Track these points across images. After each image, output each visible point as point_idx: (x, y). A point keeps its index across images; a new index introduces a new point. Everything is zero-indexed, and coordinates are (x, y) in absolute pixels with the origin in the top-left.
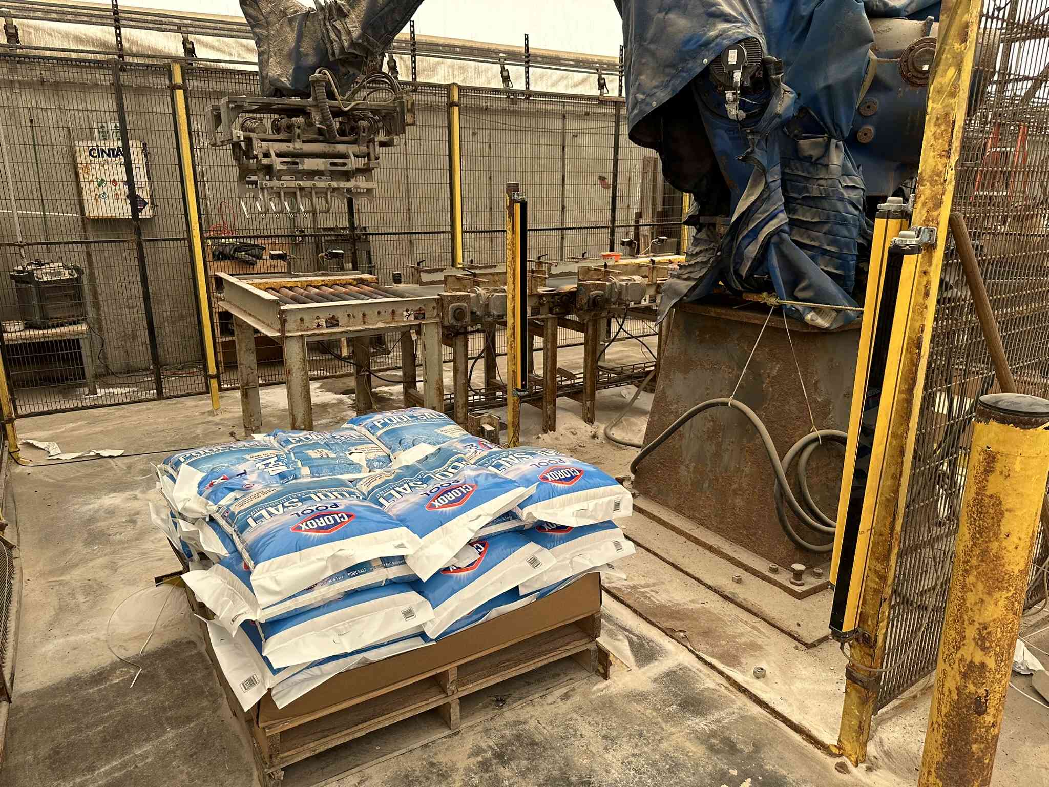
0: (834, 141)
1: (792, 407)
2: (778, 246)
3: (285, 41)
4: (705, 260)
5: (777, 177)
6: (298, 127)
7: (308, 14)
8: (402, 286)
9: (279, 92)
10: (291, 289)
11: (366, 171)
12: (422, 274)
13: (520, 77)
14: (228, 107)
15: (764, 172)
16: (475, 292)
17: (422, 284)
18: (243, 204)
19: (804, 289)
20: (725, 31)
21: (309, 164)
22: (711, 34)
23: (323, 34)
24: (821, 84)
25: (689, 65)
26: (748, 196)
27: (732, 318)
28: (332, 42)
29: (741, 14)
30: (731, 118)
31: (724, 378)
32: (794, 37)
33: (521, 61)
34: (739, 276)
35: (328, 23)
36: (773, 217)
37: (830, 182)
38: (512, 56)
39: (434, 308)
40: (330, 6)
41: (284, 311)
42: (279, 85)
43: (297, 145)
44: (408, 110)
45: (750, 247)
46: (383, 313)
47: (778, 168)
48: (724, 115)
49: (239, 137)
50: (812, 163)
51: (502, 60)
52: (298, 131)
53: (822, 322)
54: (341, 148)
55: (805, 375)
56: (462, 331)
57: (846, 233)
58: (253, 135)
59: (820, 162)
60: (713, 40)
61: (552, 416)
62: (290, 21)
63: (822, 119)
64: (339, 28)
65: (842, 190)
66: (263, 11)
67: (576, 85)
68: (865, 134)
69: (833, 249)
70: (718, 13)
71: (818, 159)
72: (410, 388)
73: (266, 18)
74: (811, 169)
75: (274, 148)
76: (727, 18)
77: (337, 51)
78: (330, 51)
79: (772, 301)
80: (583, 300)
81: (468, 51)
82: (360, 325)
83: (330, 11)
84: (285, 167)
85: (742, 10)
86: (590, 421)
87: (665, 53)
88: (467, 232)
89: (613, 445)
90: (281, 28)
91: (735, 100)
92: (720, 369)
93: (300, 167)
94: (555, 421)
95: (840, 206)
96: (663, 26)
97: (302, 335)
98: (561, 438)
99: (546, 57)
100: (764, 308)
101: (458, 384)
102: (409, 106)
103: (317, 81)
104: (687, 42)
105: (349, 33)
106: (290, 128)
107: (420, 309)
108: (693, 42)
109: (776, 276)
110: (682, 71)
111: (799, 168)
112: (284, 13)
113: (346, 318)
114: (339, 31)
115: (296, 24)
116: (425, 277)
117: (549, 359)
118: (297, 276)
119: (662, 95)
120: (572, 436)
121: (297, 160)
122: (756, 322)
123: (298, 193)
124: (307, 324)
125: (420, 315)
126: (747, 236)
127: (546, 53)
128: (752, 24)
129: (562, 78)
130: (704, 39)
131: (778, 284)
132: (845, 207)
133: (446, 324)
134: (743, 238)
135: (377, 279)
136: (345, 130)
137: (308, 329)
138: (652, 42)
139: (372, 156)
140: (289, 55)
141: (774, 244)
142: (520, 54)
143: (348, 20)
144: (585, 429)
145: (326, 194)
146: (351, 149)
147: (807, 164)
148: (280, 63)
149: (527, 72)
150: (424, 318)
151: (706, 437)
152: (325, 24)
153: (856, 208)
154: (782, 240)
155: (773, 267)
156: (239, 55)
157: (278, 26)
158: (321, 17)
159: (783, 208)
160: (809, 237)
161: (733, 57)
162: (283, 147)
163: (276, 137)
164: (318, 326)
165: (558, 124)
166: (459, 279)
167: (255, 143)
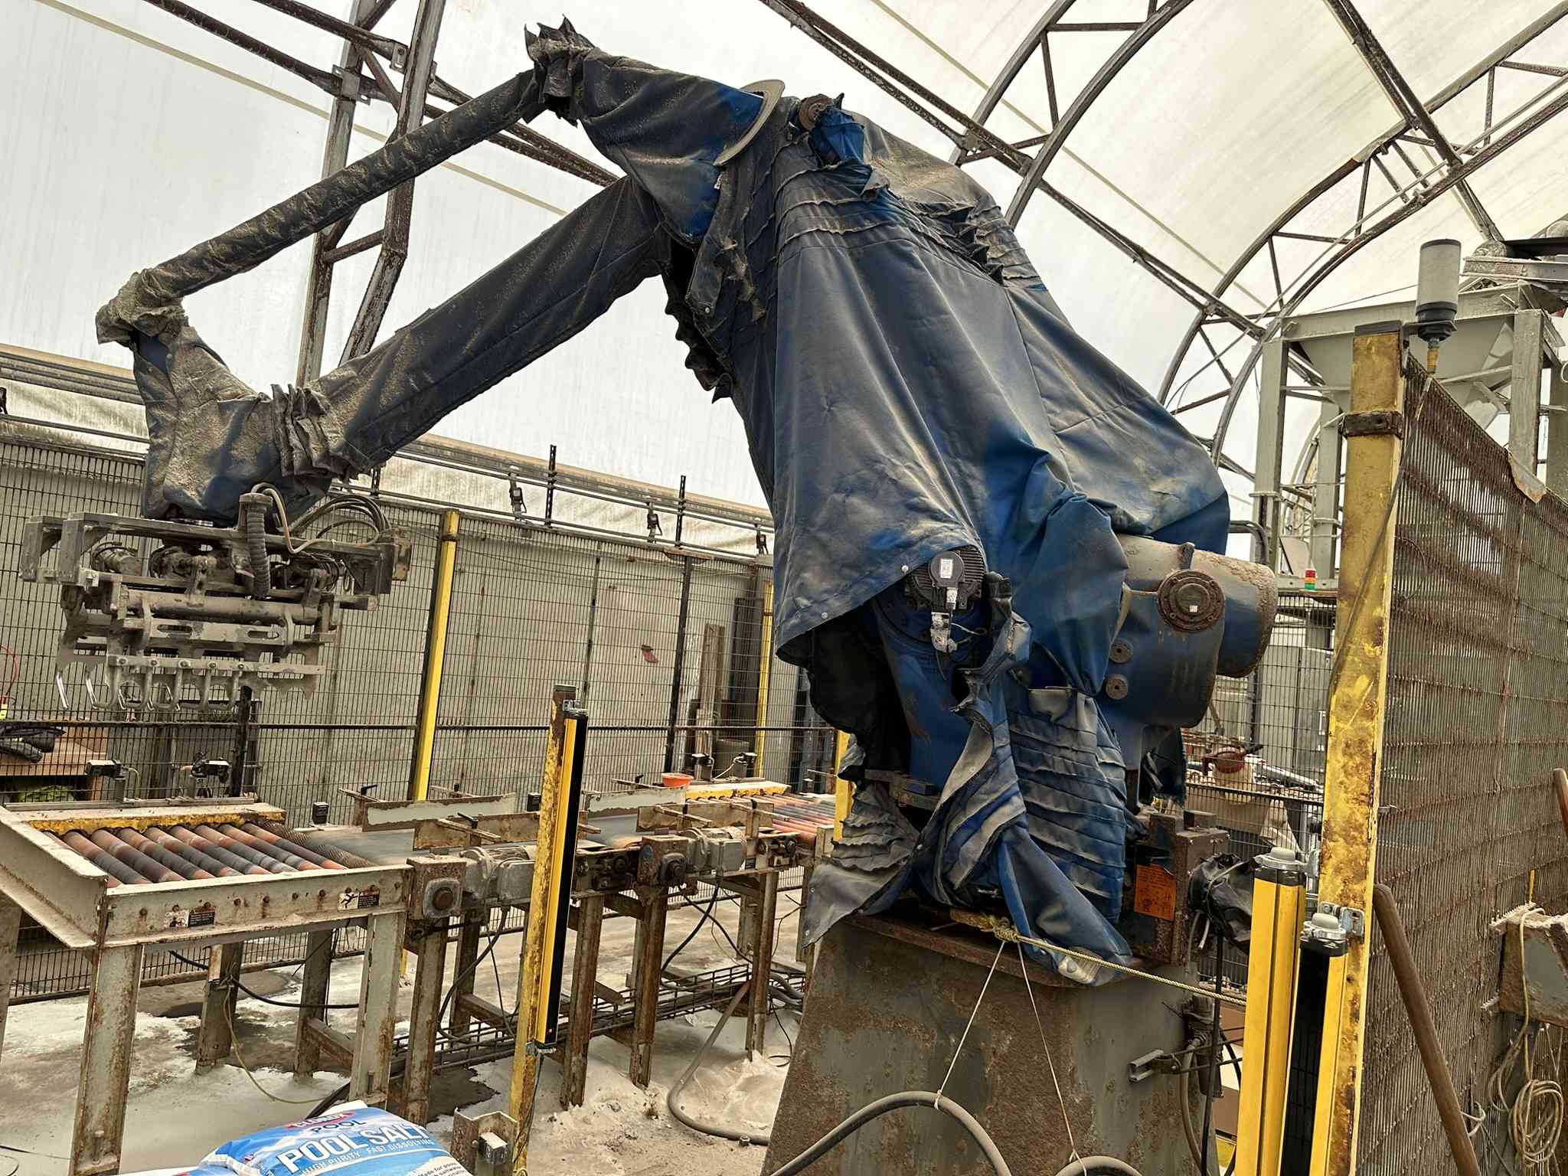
0: (1081, 696)
1: (1035, 1112)
2: (1011, 846)
3: (207, 436)
4: (880, 841)
5: (1006, 740)
6: (203, 572)
7: (257, 403)
8: (329, 830)
9: (175, 509)
10: (117, 832)
11: (309, 647)
12: (370, 811)
13: (538, 498)
14: (81, 529)
15: (988, 733)
16: (476, 857)
17: (368, 828)
18: (59, 681)
19: (1055, 919)
20: (933, 532)
21: (210, 632)
22: (913, 532)
23: (277, 434)
24: (1062, 617)
25: (881, 570)
26: (965, 765)
27: (932, 948)
28: (291, 449)
29: (951, 511)
30: (938, 648)
31: (916, 1047)
32: (1022, 547)
33: (543, 480)
34: (949, 885)
35: (289, 421)
36: (1005, 800)
37: (1082, 757)
38: (529, 471)
39: (397, 886)
40: (298, 396)
41: (112, 898)
42: (180, 499)
43: (196, 600)
44: (400, 560)
45: (969, 844)
46: (302, 897)
47: (1005, 726)
48: (928, 642)
49: (90, 581)
50: (1050, 724)
51: (513, 475)
52: (201, 577)
53: (1083, 974)
54: (272, 608)
55: (1057, 1060)
56: (439, 925)
57: (1110, 835)
58: (117, 578)
59: (1065, 724)
60: (916, 543)
61: (578, 1076)
62: (222, 409)
63: (1064, 664)
64: (307, 430)
65: (1099, 769)
66: (176, 386)
67: (616, 520)
68: (1117, 688)
69: (1093, 858)
70: (921, 506)
71: (1058, 719)
72: (313, 1016)
73: (178, 398)
74: (1049, 732)
75: (152, 600)
76: (934, 515)
77: (297, 464)
78: (285, 462)
79: (1007, 934)
80: (649, 868)
81: (463, 457)
82: (255, 921)
83: (297, 404)
84: (165, 635)
85: (951, 506)
86: (641, 1080)
87: (843, 547)
88: (442, 728)
89: (685, 1132)
90: (204, 413)
91: (945, 626)
92: (909, 1031)
93: (194, 636)
94: (583, 1086)
95: (1100, 793)
96: (842, 512)
97: (139, 944)
98: (593, 1119)
99: (578, 479)
100: (990, 941)
101: (420, 1021)
102: (403, 554)
103: (253, 505)
104: (878, 538)
105: (324, 439)
106: (184, 569)
107: (371, 889)
108: (885, 540)
109: (1013, 896)
110: (870, 575)
111: (1032, 728)
112: (213, 395)
113: (230, 909)
114: (307, 435)
115: (232, 415)
116: (375, 817)
117: (583, 971)
118: (132, 806)
119: (838, 604)
120: (611, 1114)
121: (191, 624)
122: (973, 959)
123: (180, 678)
124: (151, 921)
125: (370, 899)
126: (965, 826)
127: (578, 473)
128: (965, 525)
129: (597, 509)
130: (903, 538)
131: (1018, 909)
132: (1107, 795)
133: (417, 915)
134: (959, 829)
135: (283, 815)
136: (282, 578)
137: (153, 931)
138: (822, 529)
139: (325, 624)
140: (209, 460)
141: (1007, 843)
142: (541, 470)
143: (323, 421)
144: (635, 1098)
145: (231, 680)
146: (291, 611)
147: (1044, 724)
148: (189, 466)
149: (550, 496)
150: (376, 904)
151: (885, 1155)
152: (284, 422)
153: (1120, 797)
154: (1020, 839)
155: (1008, 880)
156: (84, 418)
157: (197, 411)
158: (279, 410)
159: (1017, 788)
160: (1052, 833)
161: (946, 569)
162: (169, 600)
163: (157, 580)
164: (173, 924)
165: (587, 568)
166: (441, 826)
167: (118, 591)
